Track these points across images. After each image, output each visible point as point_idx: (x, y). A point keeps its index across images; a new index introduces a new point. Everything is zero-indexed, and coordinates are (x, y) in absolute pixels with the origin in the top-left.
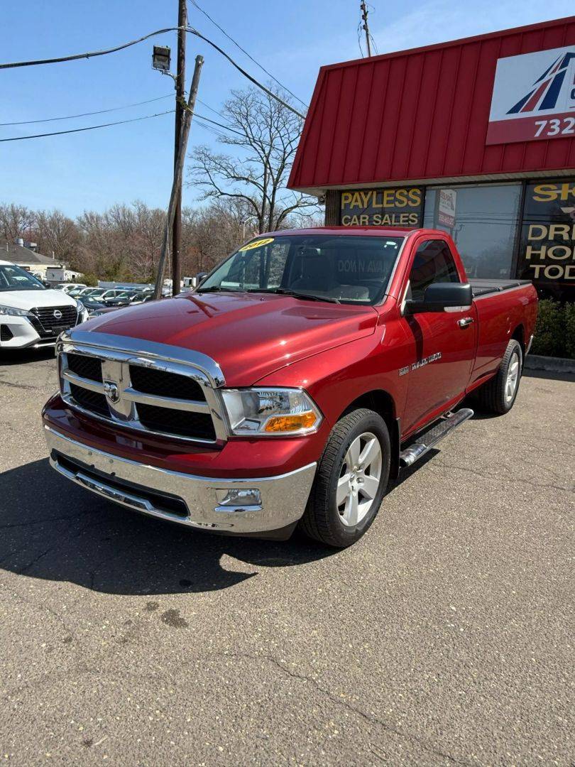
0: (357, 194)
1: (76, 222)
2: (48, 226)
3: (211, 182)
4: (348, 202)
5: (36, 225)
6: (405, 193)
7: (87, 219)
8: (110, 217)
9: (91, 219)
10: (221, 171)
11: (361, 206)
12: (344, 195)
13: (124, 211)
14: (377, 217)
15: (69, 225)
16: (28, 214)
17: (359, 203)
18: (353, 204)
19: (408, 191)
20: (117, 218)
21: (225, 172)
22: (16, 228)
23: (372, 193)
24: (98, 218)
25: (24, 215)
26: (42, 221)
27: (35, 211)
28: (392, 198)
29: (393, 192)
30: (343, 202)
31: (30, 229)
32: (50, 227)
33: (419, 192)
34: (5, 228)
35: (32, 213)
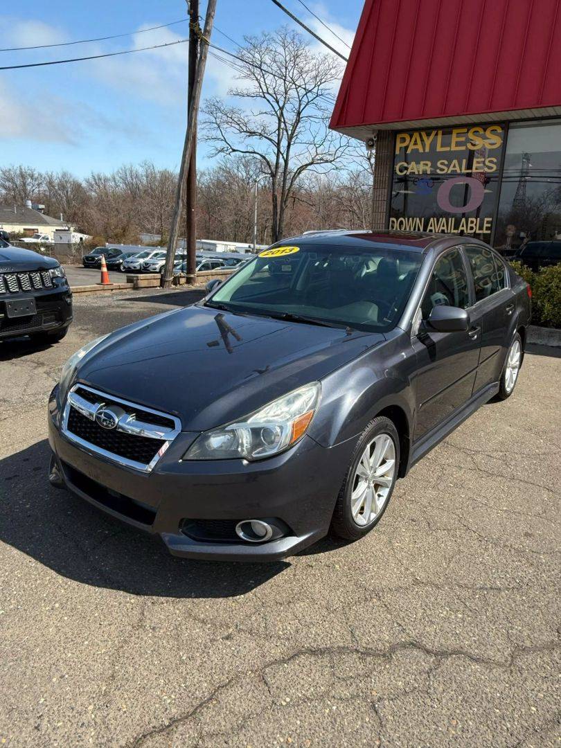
0: (416, 135)
1: (84, 185)
2: (57, 188)
3: (222, 138)
4: (404, 145)
5: (44, 187)
6: (481, 132)
7: (95, 179)
8: (117, 178)
9: (98, 181)
10: (233, 125)
11: (421, 150)
12: (399, 136)
13: (131, 171)
14: (442, 164)
15: (77, 187)
16: (36, 175)
17: (419, 147)
18: (411, 147)
19: (485, 130)
20: (124, 179)
21: (237, 126)
22: (25, 190)
23: (437, 134)
24: (106, 180)
25: (32, 176)
26: (50, 183)
27: (43, 173)
28: (463, 139)
29: (465, 130)
30: (399, 145)
31: (39, 191)
32: (59, 189)
33: (499, 130)
34: (14, 190)
35: (40, 175)
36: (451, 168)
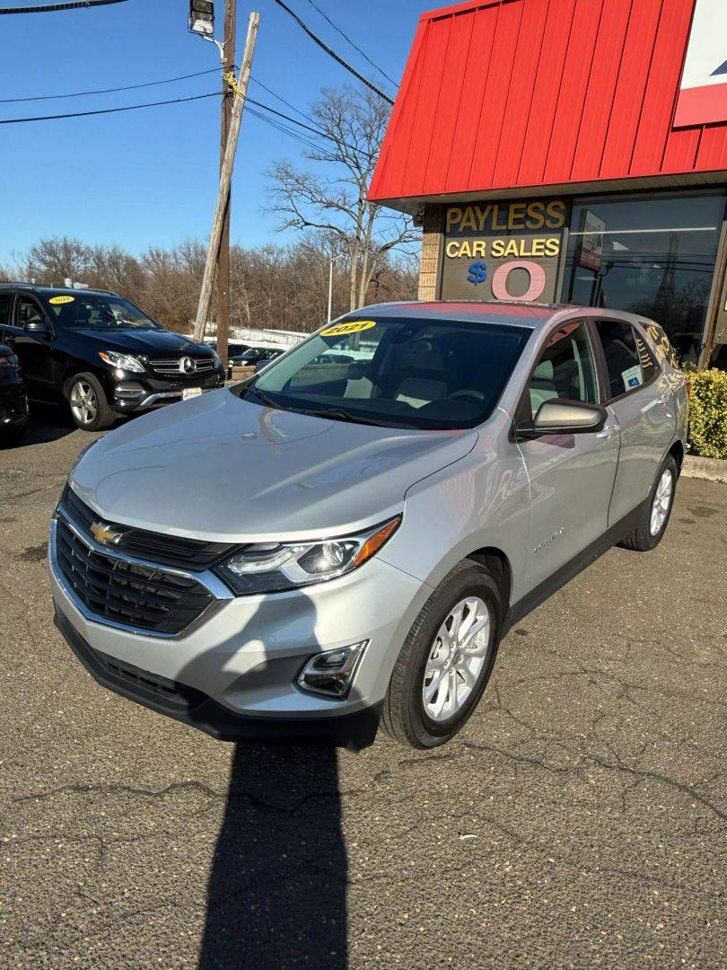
0: (469, 210)
1: (140, 261)
2: (106, 264)
3: (293, 209)
4: (455, 221)
5: (91, 263)
6: (542, 207)
7: (152, 255)
8: (179, 254)
9: (157, 257)
10: (305, 193)
11: (475, 228)
12: (450, 211)
13: (196, 247)
14: (499, 244)
15: (131, 264)
16: (83, 249)
17: (473, 224)
18: (464, 224)
19: (546, 206)
20: (187, 257)
21: (310, 196)
22: (68, 266)
23: (492, 210)
24: (166, 256)
25: (78, 251)
26: (99, 259)
27: (91, 246)
28: (522, 216)
29: (524, 206)
30: (450, 221)
31: (86, 267)
32: (110, 265)
33: (562, 206)
34: (56, 265)
35: (87, 248)
36: (508, 251)
